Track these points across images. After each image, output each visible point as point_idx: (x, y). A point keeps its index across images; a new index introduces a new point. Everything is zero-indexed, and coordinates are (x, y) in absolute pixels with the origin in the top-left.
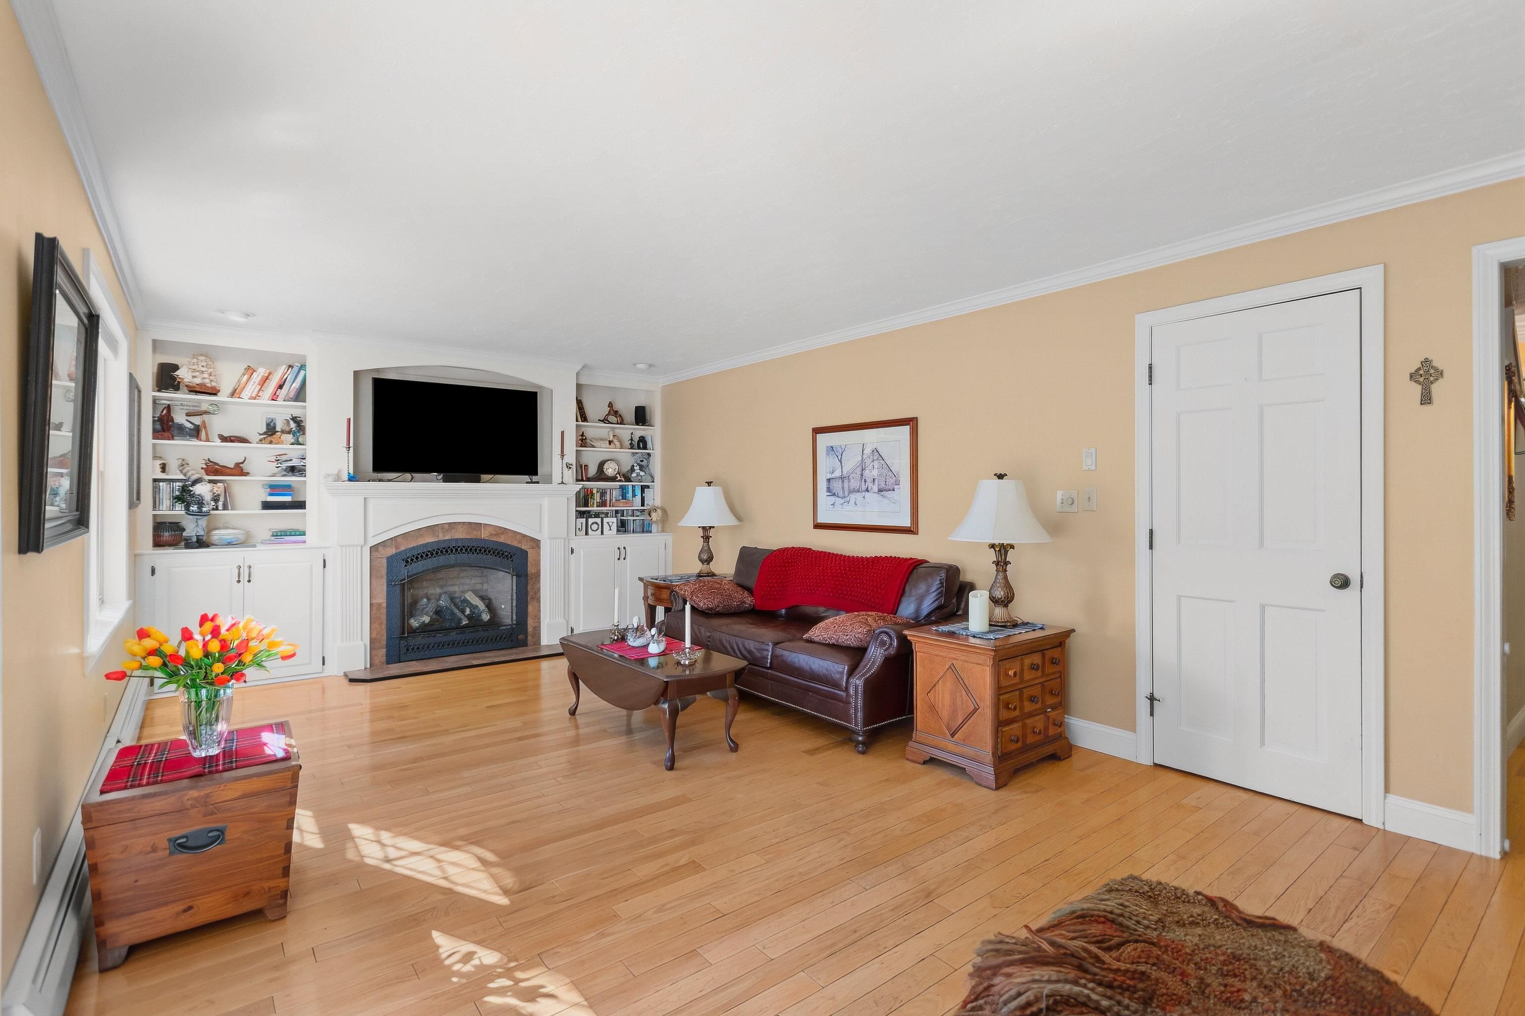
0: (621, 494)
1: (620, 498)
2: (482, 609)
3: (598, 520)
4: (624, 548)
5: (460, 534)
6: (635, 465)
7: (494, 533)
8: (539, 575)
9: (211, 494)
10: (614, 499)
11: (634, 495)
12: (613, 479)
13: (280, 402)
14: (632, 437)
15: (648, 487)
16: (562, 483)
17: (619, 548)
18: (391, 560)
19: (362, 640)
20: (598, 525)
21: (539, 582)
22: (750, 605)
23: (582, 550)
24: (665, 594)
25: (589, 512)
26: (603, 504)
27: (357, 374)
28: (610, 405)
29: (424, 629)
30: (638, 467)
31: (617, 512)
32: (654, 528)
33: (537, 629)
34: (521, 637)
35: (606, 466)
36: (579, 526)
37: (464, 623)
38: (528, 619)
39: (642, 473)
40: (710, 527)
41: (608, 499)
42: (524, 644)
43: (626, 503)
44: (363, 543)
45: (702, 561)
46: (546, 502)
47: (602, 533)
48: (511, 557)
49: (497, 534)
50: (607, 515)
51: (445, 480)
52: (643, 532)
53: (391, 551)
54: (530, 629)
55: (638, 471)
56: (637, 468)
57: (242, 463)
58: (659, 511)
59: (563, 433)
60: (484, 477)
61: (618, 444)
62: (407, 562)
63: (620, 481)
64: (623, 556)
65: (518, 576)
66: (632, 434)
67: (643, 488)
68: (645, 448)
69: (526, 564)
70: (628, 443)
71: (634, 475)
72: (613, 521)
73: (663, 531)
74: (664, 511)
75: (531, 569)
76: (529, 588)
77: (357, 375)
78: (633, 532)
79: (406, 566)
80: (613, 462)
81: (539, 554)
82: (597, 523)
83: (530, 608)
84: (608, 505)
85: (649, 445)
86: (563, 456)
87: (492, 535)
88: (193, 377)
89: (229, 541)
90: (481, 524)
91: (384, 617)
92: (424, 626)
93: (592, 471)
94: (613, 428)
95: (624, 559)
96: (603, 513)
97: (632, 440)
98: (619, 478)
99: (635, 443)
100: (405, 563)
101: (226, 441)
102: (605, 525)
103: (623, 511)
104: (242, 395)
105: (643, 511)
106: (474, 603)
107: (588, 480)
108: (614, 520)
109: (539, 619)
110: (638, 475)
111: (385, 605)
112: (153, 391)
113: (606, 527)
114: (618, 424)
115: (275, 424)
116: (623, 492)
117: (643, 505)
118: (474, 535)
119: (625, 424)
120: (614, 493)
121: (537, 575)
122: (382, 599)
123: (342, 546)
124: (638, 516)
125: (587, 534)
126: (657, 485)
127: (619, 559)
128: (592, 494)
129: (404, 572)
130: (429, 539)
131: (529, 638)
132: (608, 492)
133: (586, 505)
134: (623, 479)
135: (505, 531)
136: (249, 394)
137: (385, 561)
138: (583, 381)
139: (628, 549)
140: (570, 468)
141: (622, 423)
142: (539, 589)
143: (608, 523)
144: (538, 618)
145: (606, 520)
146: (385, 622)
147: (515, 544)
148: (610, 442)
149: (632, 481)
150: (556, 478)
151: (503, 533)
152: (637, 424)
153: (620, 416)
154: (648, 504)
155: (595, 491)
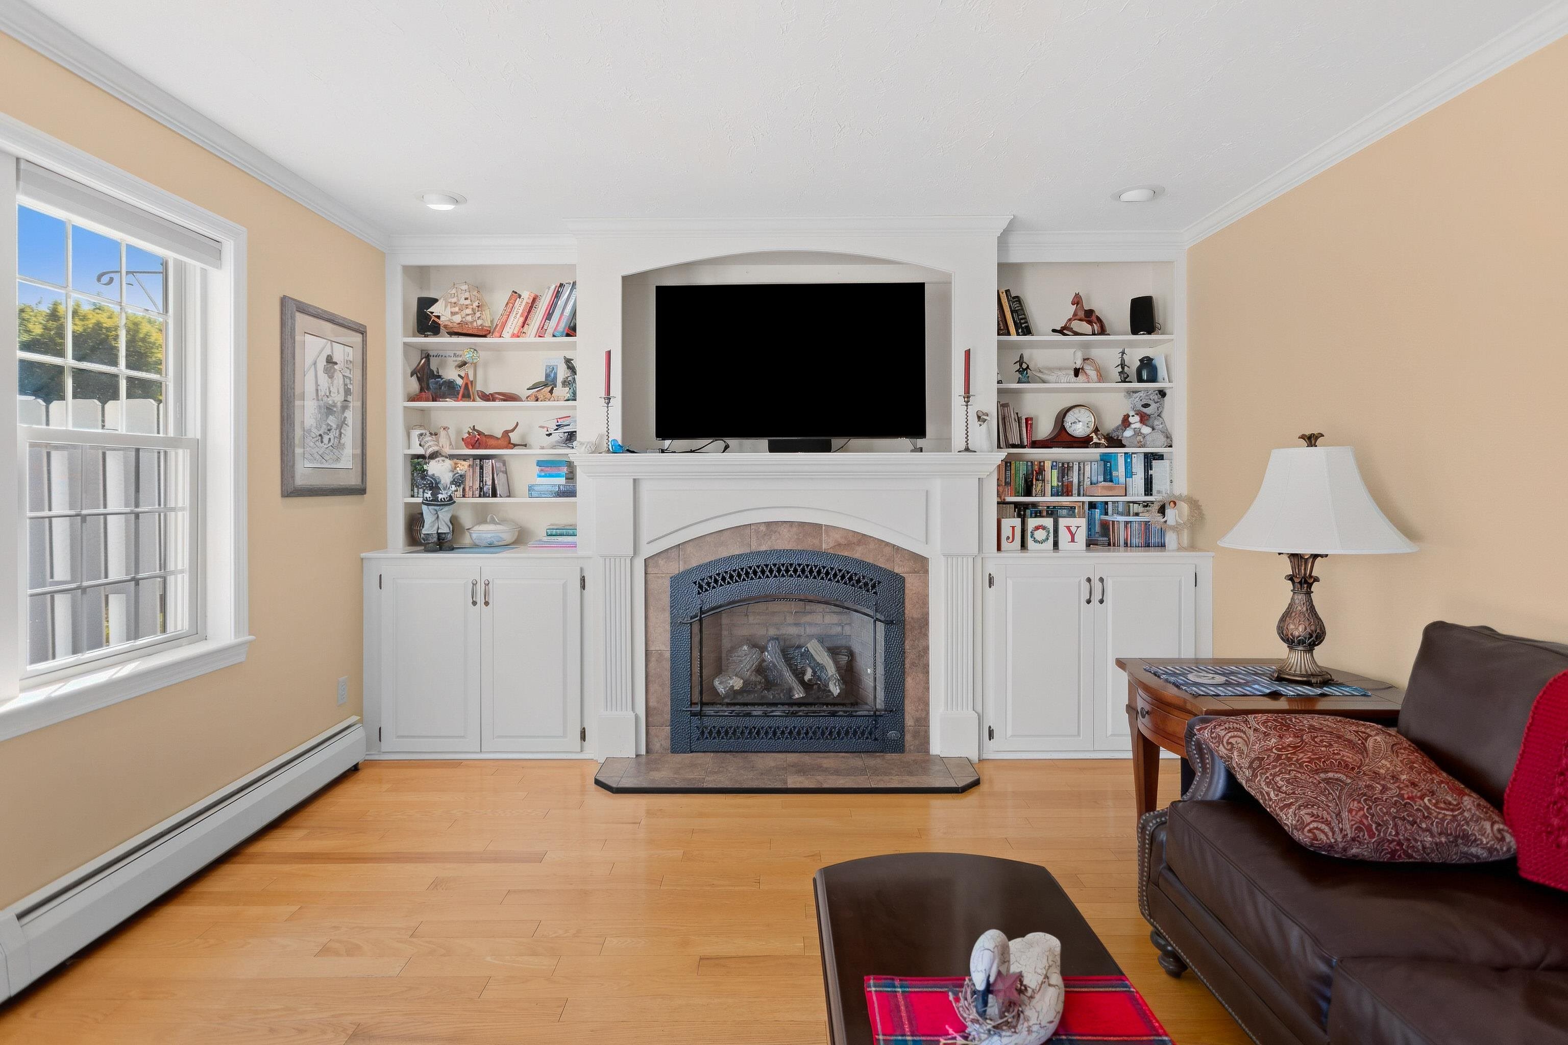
0: (1102, 469)
1: (1101, 478)
2: (830, 674)
3: (1048, 522)
4: (1101, 580)
5: (784, 542)
6: (1132, 413)
7: (843, 541)
8: (927, 624)
9: (451, 474)
10: (1087, 482)
11: (1129, 473)
12: (1084, 442)
13: (548, 339)
14: (1123, 360)
15: (1160, 457)
16: (967, 449)
17: (1089, 580)
18: (676, 581)
19: (633, 709)
20: (1049, 532)
21: (926, 635)
22: (1491, 850)
23: (1010, 582)
24: (1177, 724)
25: (1034, 505)
26: (1065, 490)
27: (627, 281)
28: (1077, 301)
29: (735, 699)
30: (1137, 418)
31: (1092, 505)
32: (1171, 539)
33: (923, 722)
34: (892, 734)
35: (1069, 418)
36: (1006, 532)
37: (797, 696)
38: (906, 702)
39: (1146, 430)
40: (1315, 556)
41: (1075, 481)
42: (898, 747)
43: (1110, 488)
44: (632, 553)
45: (1291, 642)
46: (937, 487)
47: (1056, 544)
48: (874, 586)
49: (849, 545)
50: (1071, 511)
51: (774, 448)
52: (1148, 545)
53: (675, 567)
54: (909, 722)
55: (1138, 425)
56: (1135, 420)
57: (513, 430)
58: (1184, 507)
59: (968, 353)
60: (836, 442)
61: (1092, 374)
62: (701, 587)
63: (1097, 445)
64: (1097, 596)
65: (888, 623)
66: (1123, 353)
67: (1150, 458)
68: (1153, 378)
69: (901, 603)
70: (1115, 372)
71: (1128, 433)
72: (1080, 524)
73: (1192, 547)
74: (1194, 505)
75: (911, 611)
76: (908, 645)
77: (630, 283)
78: (1126, 544)
79: (699, 593)
80: (1083, 410)
81: (926, 584)
82: (1044, 528)
83: (910, 682)
84: (1075, 491)
85: (1162, 372)
86: (968, 397)
87: (839, 545)
88: (453, 314)
89: (489, 541)
90: (820, 526)
91: (667, 674)
92: (734, 692)
93: (1045, 429)
94: (1086, 346)
95: (1101, 601)
96: (1062, 508)
97: (1123, 365)
98: (1095, 440)
99: (1132, 370)
100: (696, 588)
101: (488, 400)
102: (1063, 533)
103: (1106, 503)
104: (505, 334)
105: (1146, 505)
106: (819, 659)
107: (1035, 444)
108: (1082, 522)
109: (927, 704)
110: (1137, 433)
111: (668, 655)
112: (405, 336)
113: (1064, 535)
114: (1094, 334)
115: (556, 374)
116: (1105, 465)
117: (1148, 490)
118: (809, 544)
119: (1109, 335)
120: (1088, 468)
121: (924, 623)
122: (663, 644)
123: (605, 557)
124: (1137, 514)
125: (1023, 545)
126: (1179, 454)
127: (1089, 602)
128: (1041, 470)
129: (695, 603)
130: (735, 549)
131: (908, 737)
132: (1076, 468)
133: (1028, 493)
134: (1103, 441)
135: (863, 539)
136: (511, 332)
137: (667, 583)
138: (1015, 257)
139: (1109, 584)
140: (984, 421)
141: (1103, 331)
142: (926, 649)
143: (1068, 528)
144: (925, 703)
145: (1063, 522)
146: (668, 683)
147: (882, 563)
148: (1077, 372)
149: (1123, 446)
150: (958, 441)
151: (859, 543)
152: (1135, 331)
153: (1098, 319)
154: (1159, 492)
155: (1048, 465)
